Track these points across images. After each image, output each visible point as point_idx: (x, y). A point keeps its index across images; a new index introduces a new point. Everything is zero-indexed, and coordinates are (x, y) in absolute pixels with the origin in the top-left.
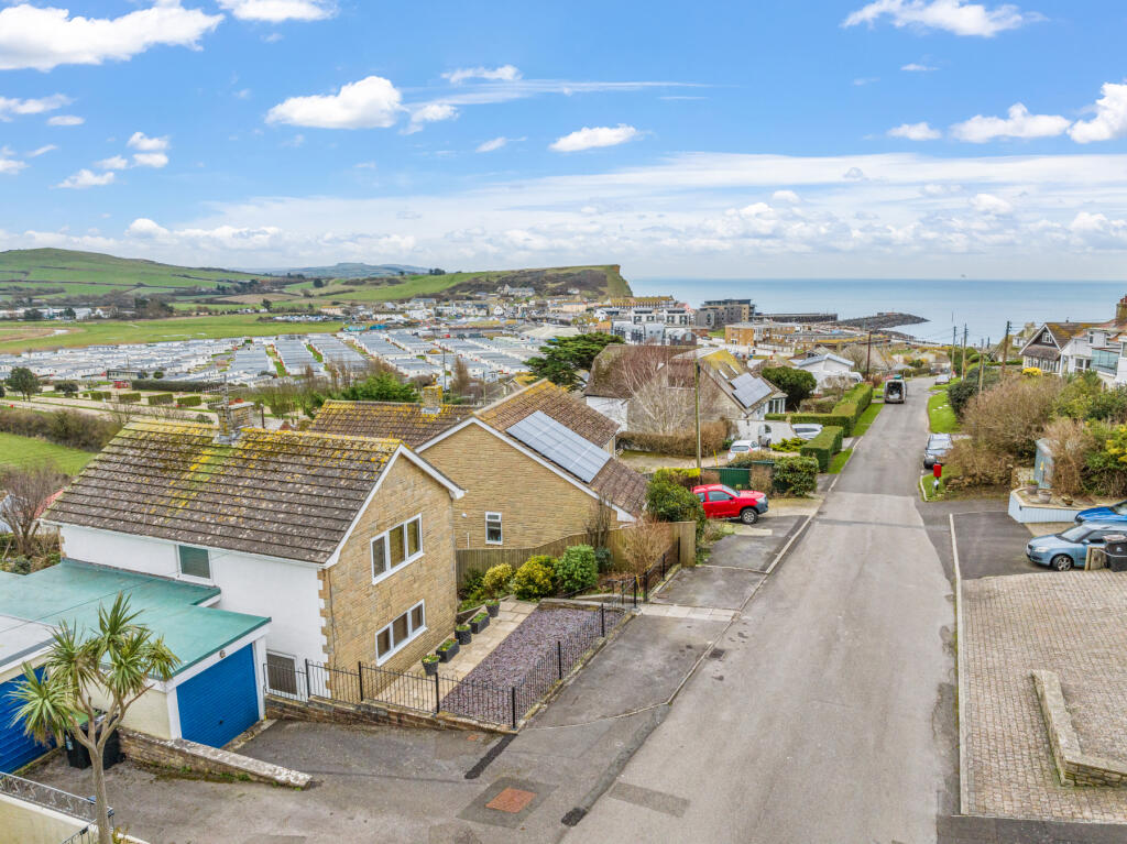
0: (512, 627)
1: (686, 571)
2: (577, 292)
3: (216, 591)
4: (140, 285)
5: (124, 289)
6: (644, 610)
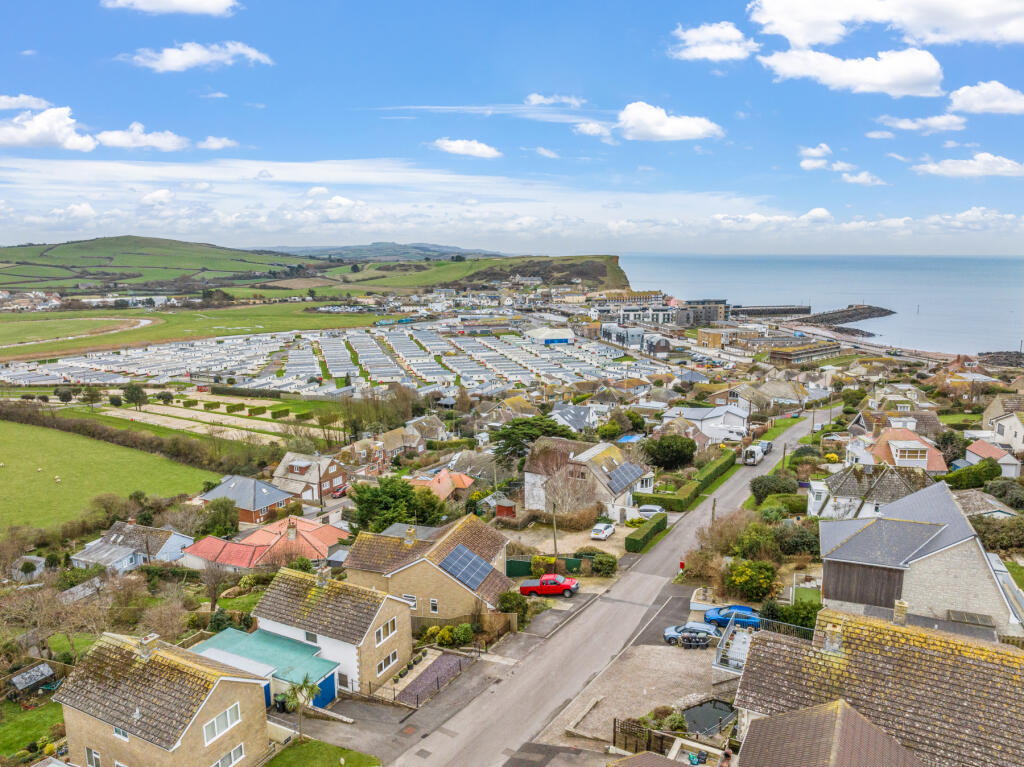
0: (430, 662)
1: (511, 635)
2: (579, 281)
3: (318, 649)
4: (204, 270)
5: (192, 272)
6: (484, 657)
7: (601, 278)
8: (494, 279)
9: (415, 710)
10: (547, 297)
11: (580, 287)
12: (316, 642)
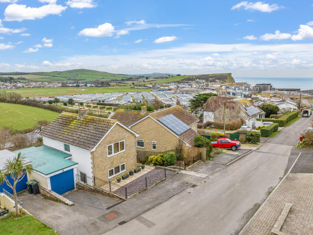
0: (146, 172)
1: (202, 162)
2: (218, 81)
3: (71, 155)
6: (183, 172)
7: (225, 80)
8: (190, 80)
9: (124, 200)
10: (207, 85)
11: (218, 82)
12: (69, 151)
